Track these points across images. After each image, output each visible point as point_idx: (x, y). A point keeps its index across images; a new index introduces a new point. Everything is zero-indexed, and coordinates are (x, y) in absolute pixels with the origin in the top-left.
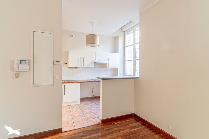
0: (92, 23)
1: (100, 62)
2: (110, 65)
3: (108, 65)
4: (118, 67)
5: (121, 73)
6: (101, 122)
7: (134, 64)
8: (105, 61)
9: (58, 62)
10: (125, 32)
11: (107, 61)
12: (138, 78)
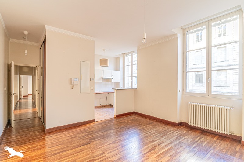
0: (104, 50)
1: (107, 78)
2: (114, 81)
3: (112, 81)
4: (119, 81)
5: (122, 87)
6: (115, 117)
7: (132, 79)
8: (110, 77)
9: (93, 79)
10: (125, 55)
11: (112, 77)
12: (137, 89)
